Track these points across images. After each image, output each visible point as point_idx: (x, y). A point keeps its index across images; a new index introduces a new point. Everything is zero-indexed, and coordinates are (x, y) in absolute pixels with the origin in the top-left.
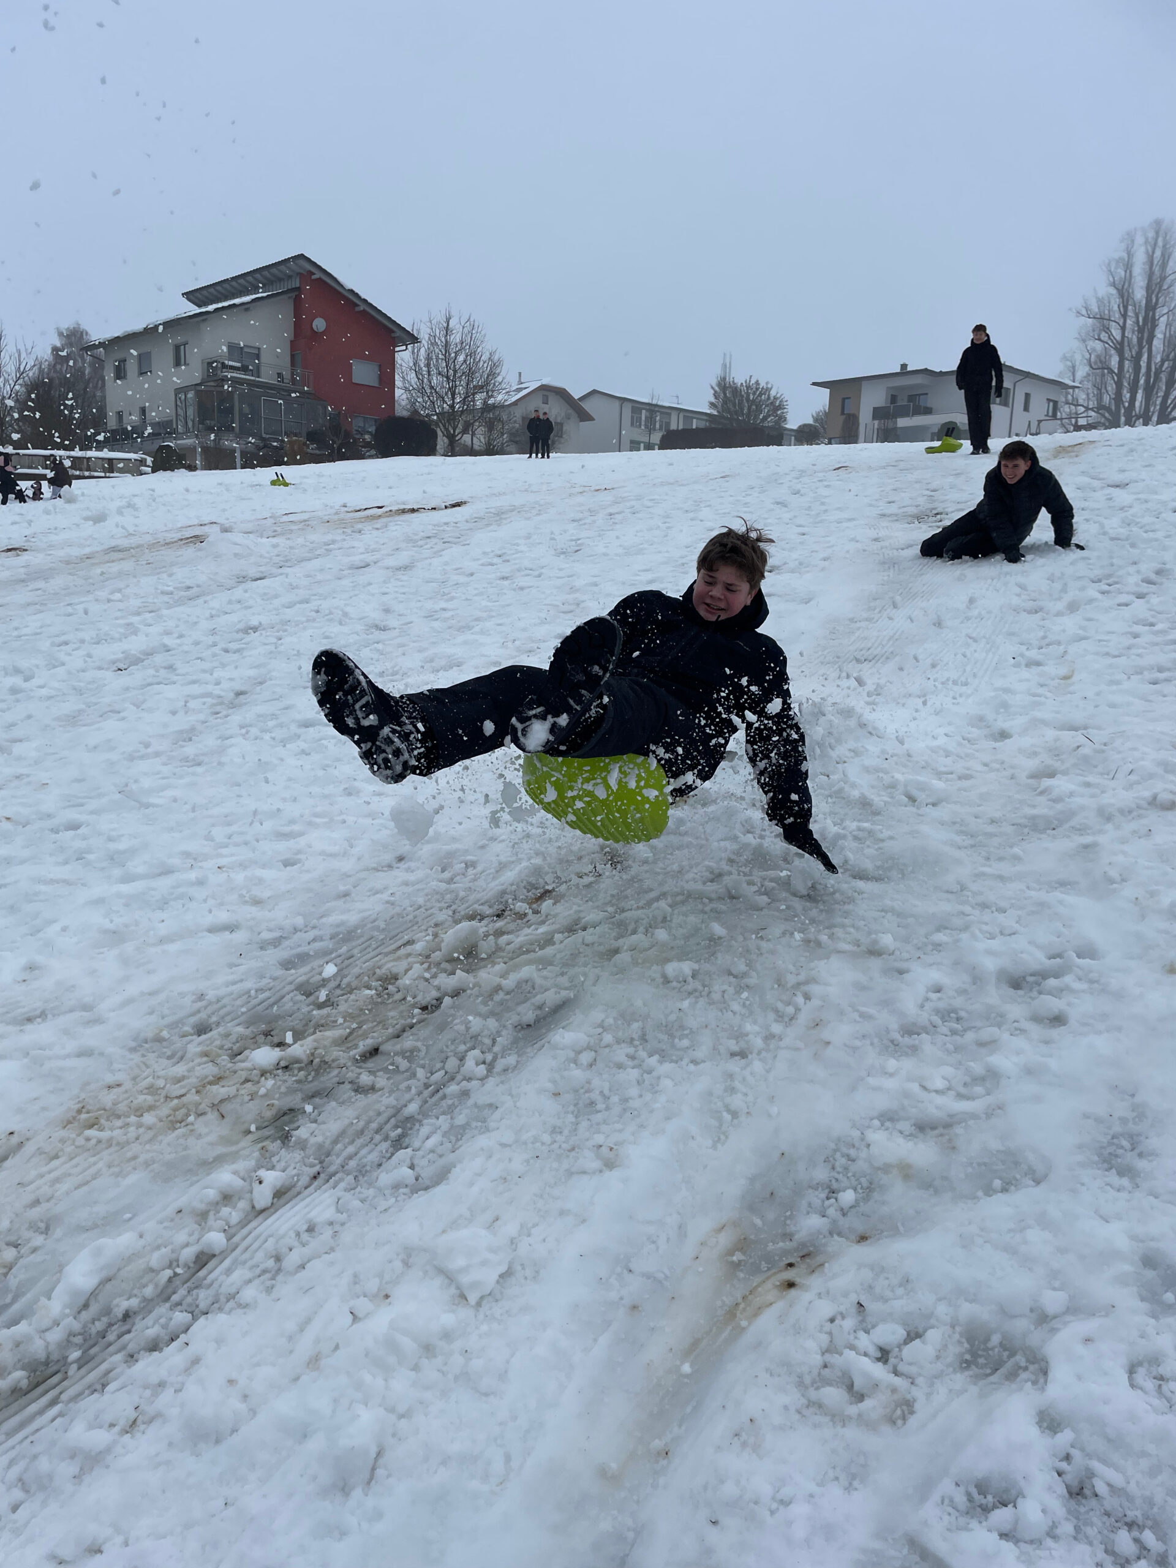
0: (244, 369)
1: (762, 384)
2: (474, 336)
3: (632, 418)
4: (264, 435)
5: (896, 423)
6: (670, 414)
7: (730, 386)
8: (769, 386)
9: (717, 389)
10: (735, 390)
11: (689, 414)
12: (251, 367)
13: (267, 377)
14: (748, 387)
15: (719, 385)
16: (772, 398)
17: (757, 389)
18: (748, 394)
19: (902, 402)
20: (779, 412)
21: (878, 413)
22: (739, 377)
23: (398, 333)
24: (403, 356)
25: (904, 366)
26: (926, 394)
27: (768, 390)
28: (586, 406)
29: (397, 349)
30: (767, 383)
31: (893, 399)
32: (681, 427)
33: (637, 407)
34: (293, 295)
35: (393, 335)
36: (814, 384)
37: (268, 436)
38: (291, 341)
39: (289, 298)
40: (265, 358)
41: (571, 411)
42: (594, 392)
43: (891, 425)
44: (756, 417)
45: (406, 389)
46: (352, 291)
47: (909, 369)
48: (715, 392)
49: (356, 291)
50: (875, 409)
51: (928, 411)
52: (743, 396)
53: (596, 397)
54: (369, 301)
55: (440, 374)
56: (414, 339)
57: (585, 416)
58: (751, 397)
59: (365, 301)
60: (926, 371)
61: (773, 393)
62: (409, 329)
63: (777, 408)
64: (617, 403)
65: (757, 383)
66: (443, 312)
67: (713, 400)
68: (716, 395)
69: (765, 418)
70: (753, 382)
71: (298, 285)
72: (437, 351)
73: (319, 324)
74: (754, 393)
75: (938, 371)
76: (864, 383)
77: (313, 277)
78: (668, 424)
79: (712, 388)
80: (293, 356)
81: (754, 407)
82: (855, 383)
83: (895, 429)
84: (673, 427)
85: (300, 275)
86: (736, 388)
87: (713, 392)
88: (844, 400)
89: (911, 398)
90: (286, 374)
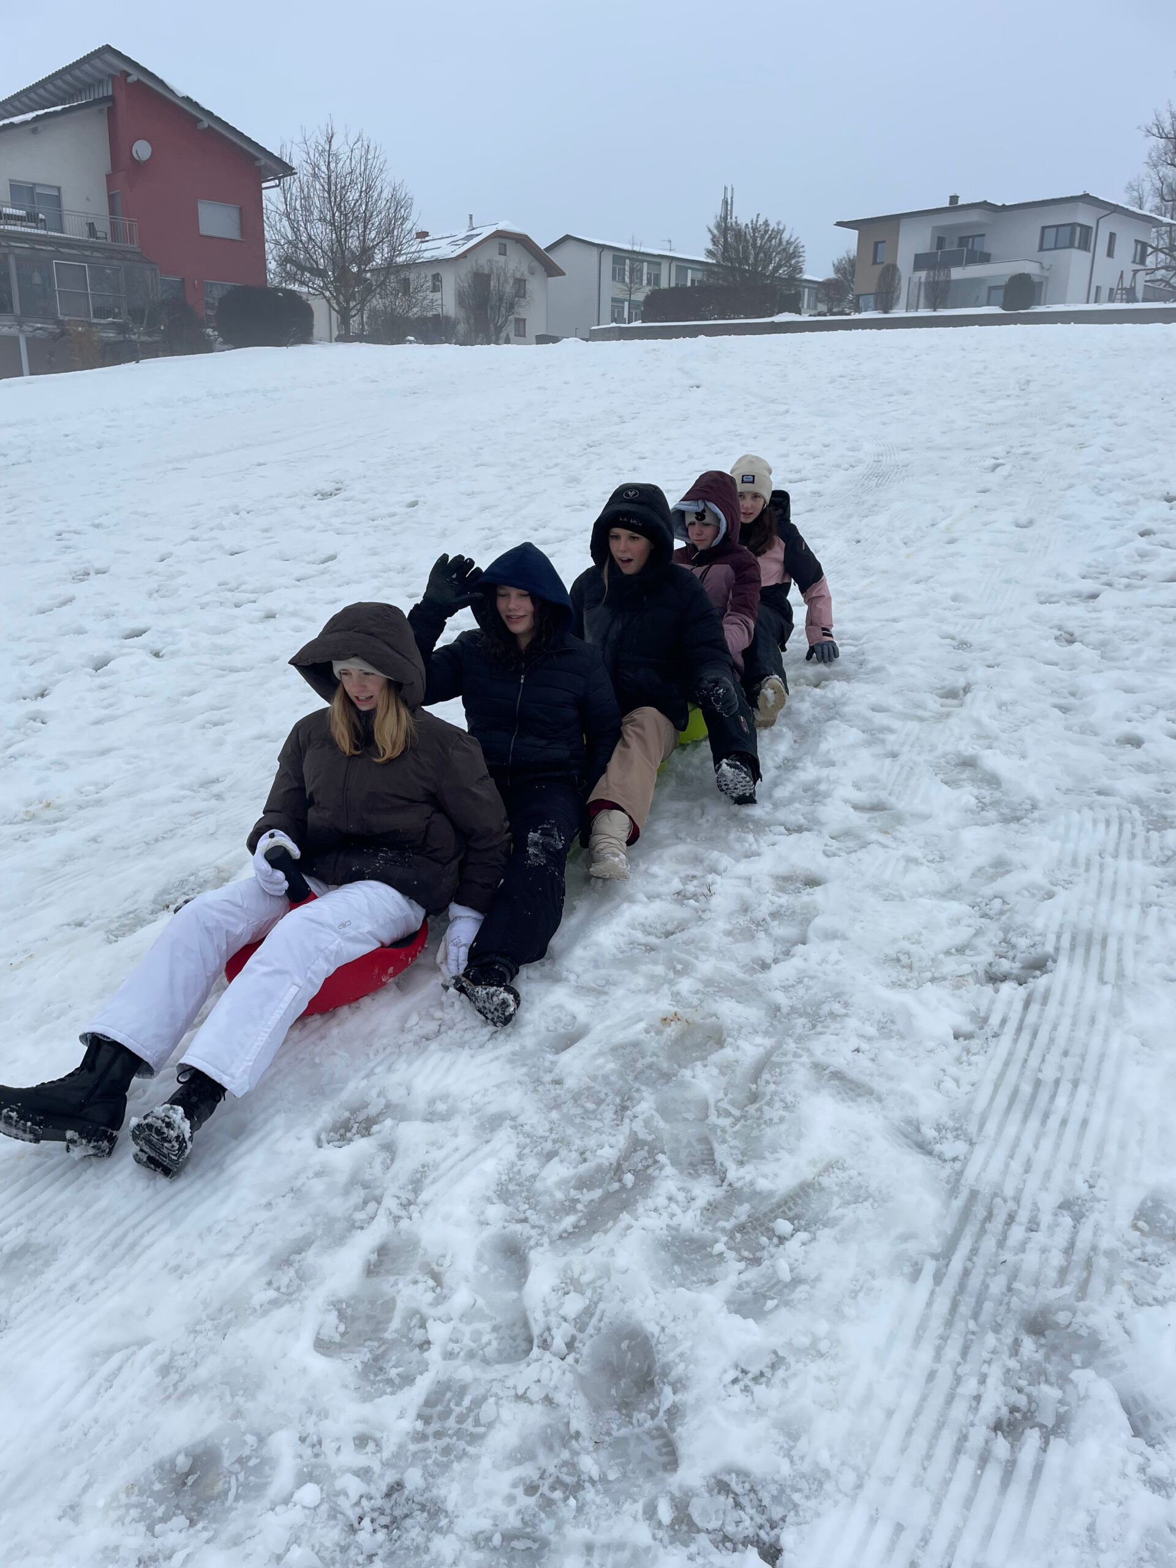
0: (31, 218)
1: (773, 225)
3: (614, 270)
4: (61, 317)
5: (949, 274)
6: (659, 264)
7: (733, 229)
8: (781, 227)
9: (715, 232)
10: (739, 234)
11: (683, 265)
12: (41, 216)
14: (755, 229)
15: (718, 227)
16: (784, 243)
17: (766, 232)
18: (754, 239)
19: (951, 247)
20: (793, 262)
21: (920, 262)
22: (743, 217)
23: (264, 161)
25: (954, 199)
26: (983, 235)
27: (780, 232)
28: (555, 257)
29: (264, 185)
30: (778, 224)
31: (940, 242)
32: (673, 285)
33: (620, 256)
34: (105, 107)
35: (257, 164)
36: (839, 224)
37: (66, 318)
40: (70, 202)
41: (535, 264)
42: (567, 238)
43: (942, 277)
44: (765, 267)
46: (188, 100)
47: (960, 202)
48: (714, 236)
50: (917, 256)
51: (985, 258)
52: (747, 242)
53: (570, 244)
54: (216, 114)
56: (287, 170)
57: (553, 270)
58: (759, 242)
59: (210, 114)
60: (984, 205)
61: (786, 236)
63: (791, 255)
64: (595, 252)
65: (766, 224)
66: (323, 128)
67: (711, 246)
68: (715, 241)
69: (776, 269)
70: (761, 222)
71: (110, 93)
73: (142, 150)
74: (762, 237)
75: (1000, 204)
76: (903, 221)
77: (130, 79)
78: (657, 278)
79: (710, 231)
80: (111, 198)
81: (762, 255)
82: (893, 221)
83: (948, 282)
84: (664, 284)
85: (112, 77)
86: (740, 230)
87: (710, 236)
88: (876, 244)
89: (963, 241)
90: (103, 227)
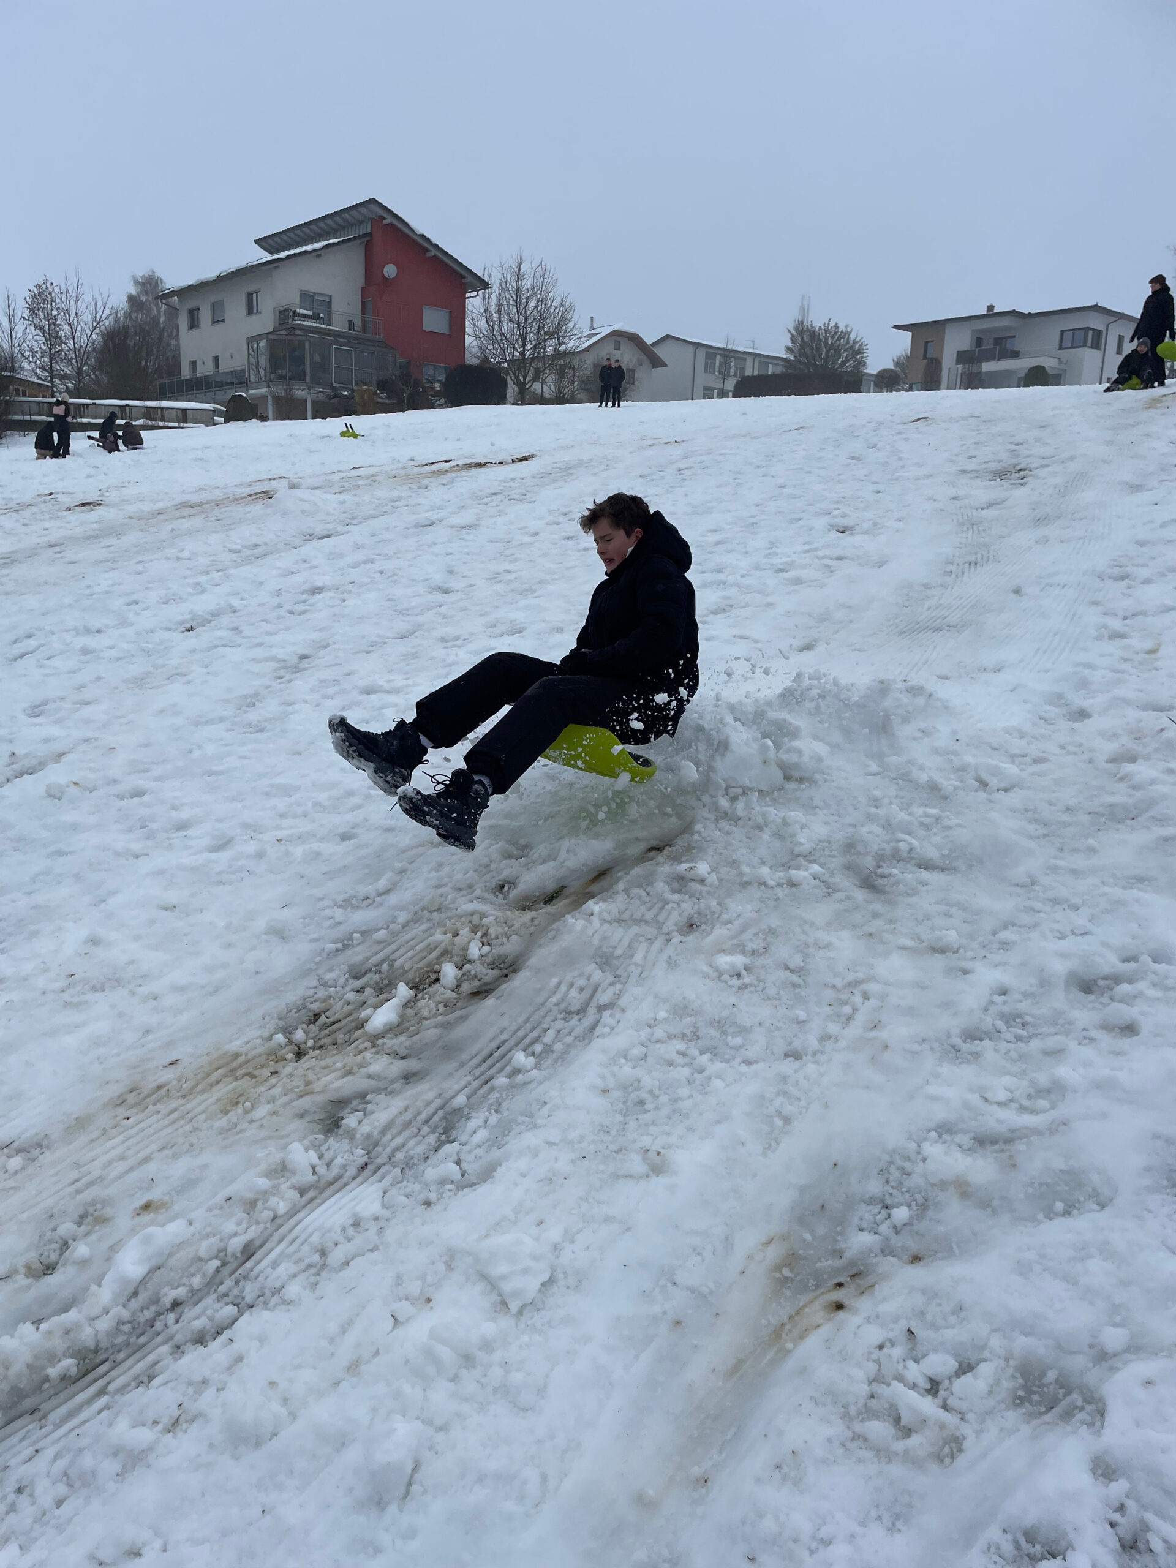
0: (315, 317)
1: (842, 328)
2: (545, 280)
3: (706, 364)
4: (335, 385)
5: (981, 367)
6: (745, 359)
7: (808, 330)
8: (849, 330)
9: (794, 332)
10: (813, 334)
11: (765, 359)
12: (322, 315)
13: (338, 325)
14: (827, 331)
15: (796, 328)
16: (851, 342)
17: (836, 333)
18: (826, 339)
19: (988, 345)
20: (858, 357)
21: (962, 357)
22: (817, 321)
23: (469, 279)
24: (474, 303)
25: (990, 308)
26: (1014, 337)
27: (848, 333)
28: (659, 352)
29: (468, 295)
30: (847, 326)
31: (979, 342)
32: (756, 373)
33: (711, 351)
34: (365, 240)
35: (463, 281)
36: (896, 327)
37: (338, 386)
38: (362, 288)
39: (361, 243)
40: (337, 306)
41: (644, 357)
42: (667, 337)
43: (975, 370)
44: (835, 361)
45: (477, 336)
46: (423, 236)
47: (996, 310)
48: (793, 336)
49: (427, 235)
50: (959, 353)
51: (1015, 355)
52: (820, 340)
53: (670, 342)
54: (440, 246)
55: (510, 320)
56: (485, 285)
57: (657, 362)
58: (830, 341)
59: (436, 246)
60: (1014, 313)
61: (852, 337)
62: (480, 274)
63: (857, 352)
64: (691, 349)
65: (836, 326)
66: (515, 256)
67: (790, 344)
68: (793, 341)
69: (843, 363)
70: (832, 324)
71: (369, 230)
72: (508, 296)
73: (390, 270)
74: (833, 337)
75: (1026, 312)
76: (948, 326)
77: (385, 222)
78: (743, 369)
79: (789, 331)
80: (364, 304)
81: (832, 351)
82: (939, 326)
83: (980, 373)
84: (748, 373)
85: (372, 220)
86: (814, 331)
87: (789, 336)
88: (927, 343)
89: (998, 341)
90: (358, 323)
